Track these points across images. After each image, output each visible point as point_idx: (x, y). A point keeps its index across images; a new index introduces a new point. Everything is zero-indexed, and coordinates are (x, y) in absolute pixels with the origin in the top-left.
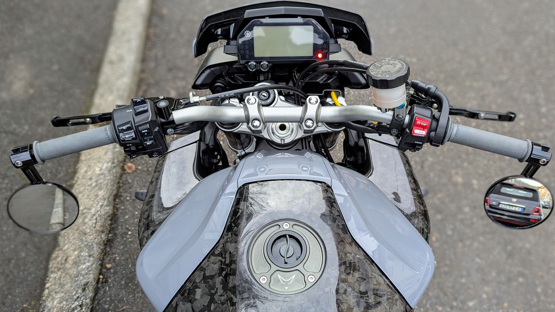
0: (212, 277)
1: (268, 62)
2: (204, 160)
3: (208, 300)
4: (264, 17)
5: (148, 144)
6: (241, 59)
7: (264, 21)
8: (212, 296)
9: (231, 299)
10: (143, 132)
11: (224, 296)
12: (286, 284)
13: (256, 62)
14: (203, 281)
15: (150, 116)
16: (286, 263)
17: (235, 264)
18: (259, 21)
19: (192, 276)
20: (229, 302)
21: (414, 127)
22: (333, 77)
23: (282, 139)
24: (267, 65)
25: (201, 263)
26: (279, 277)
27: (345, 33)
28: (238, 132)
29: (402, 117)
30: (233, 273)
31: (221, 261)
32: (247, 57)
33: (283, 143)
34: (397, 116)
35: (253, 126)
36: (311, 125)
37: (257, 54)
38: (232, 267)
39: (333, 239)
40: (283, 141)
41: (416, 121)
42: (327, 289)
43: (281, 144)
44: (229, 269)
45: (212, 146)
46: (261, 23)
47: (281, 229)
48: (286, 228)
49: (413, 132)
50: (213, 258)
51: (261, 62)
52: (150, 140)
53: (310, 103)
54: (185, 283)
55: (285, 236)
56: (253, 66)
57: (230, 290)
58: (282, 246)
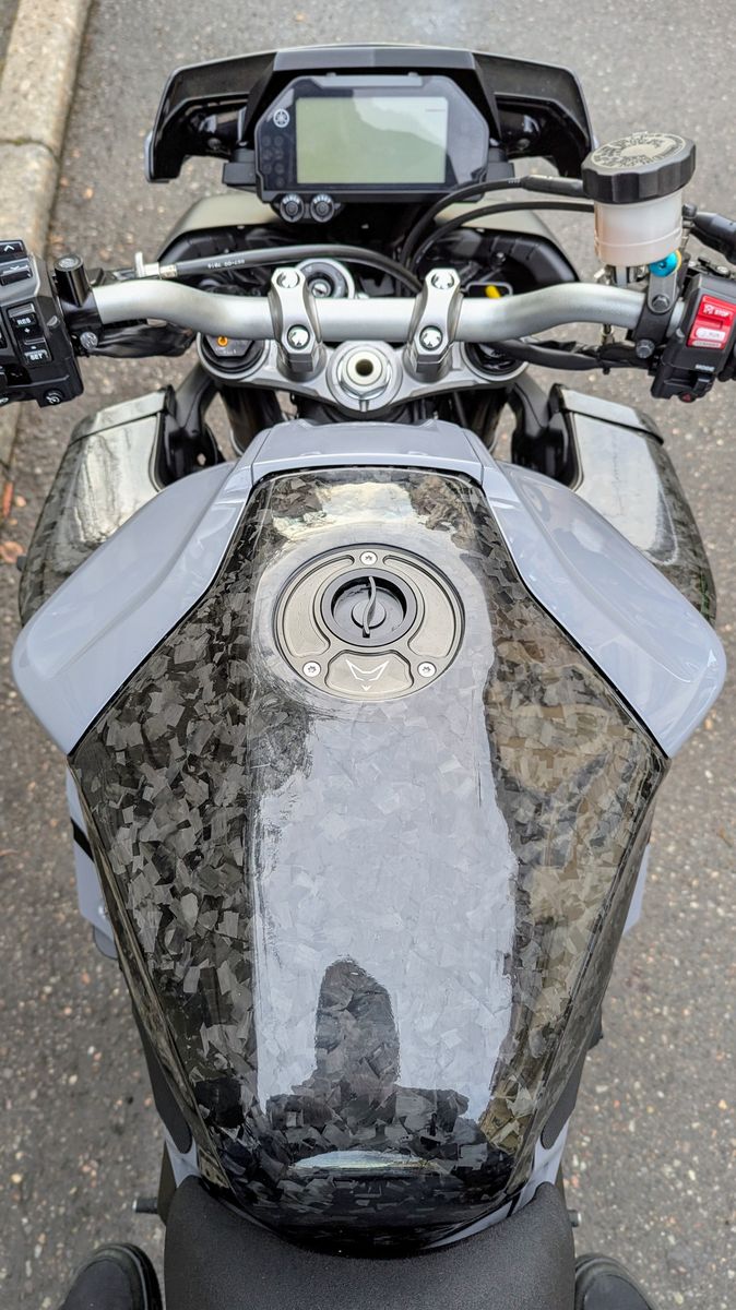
0: (190, 666)
1: (332, 196)
2: (173, 458)
3: (181, 714)
4: (322, 72)
5: (33, 358)
6: (265, 189)
7: (323, 81)
8: (189, 705)
9: (233, 711)
10: (19, 322)
11: (217, 703)
12: (366, 680)
13: (301, 196)
14: (167, 676)
15: (35, 286)
16: (367, 636)
17: (245, 635)
18: (310, 82)
19: (142, 669)
20: (228, 716)
21: (697, 321)
22: (491, 271)
23: (362, 399)
24: (330, 205)
25: (163, 640)
26: (350, 665)
27: (528, 133)
28: (257, 383)
29: (668, 302)
30: (242, 653)
31: (210, 632)
32: (280, 182)
33: (364, 410)
34: (655, 299)
35: (291, 344)
36: (435, 343)
37: (305, 175)
38: (237, 641)
39: (480, 588)
40: (364, 404)
41: (702, 305)
42: (465, 692)
43: (359, 412)
44: (230, 646)
45: (194, 431)
46: (316, 86)
47: (354, 566)
48: (369, 563)
49: (692, 336)
50: (191, 628)
51: (314, 196)
52: (39, 347)
53: (434, 284)
54: (125, 684)
55: (365, 580)
56: (293, 208)
57: (232, 691)
58: (358, 604)
